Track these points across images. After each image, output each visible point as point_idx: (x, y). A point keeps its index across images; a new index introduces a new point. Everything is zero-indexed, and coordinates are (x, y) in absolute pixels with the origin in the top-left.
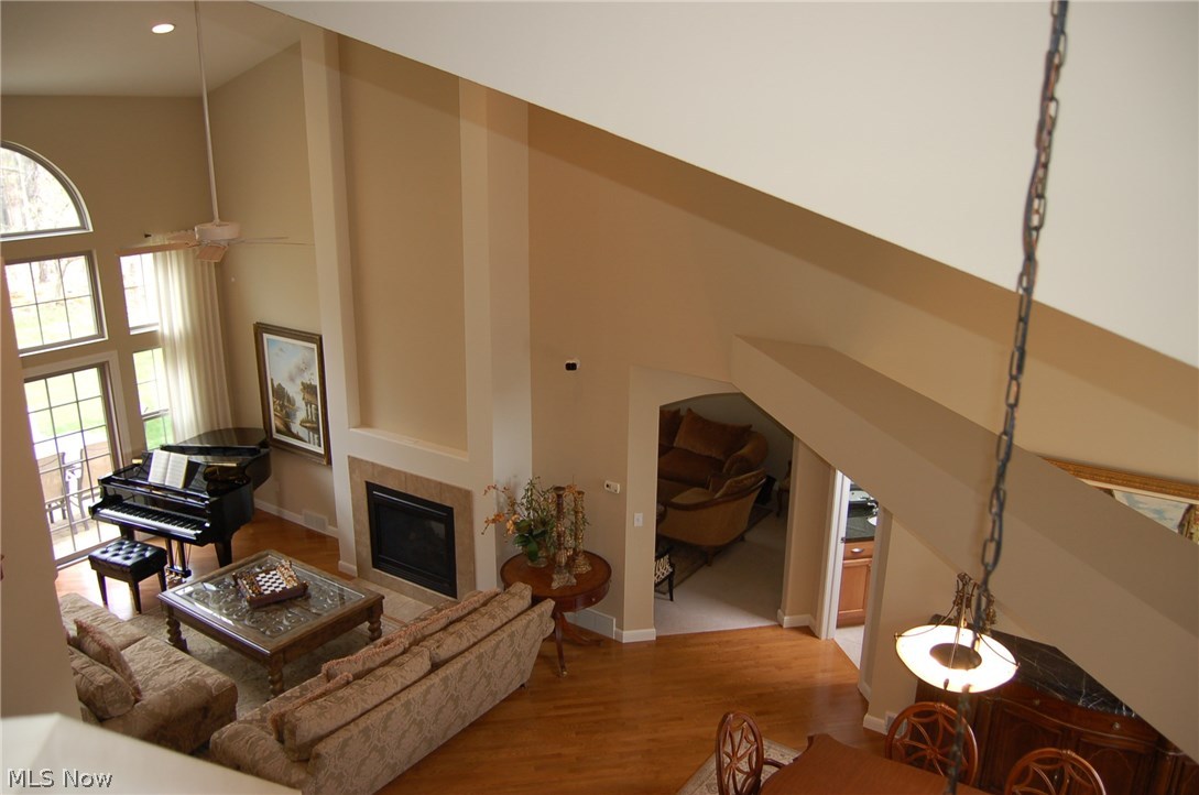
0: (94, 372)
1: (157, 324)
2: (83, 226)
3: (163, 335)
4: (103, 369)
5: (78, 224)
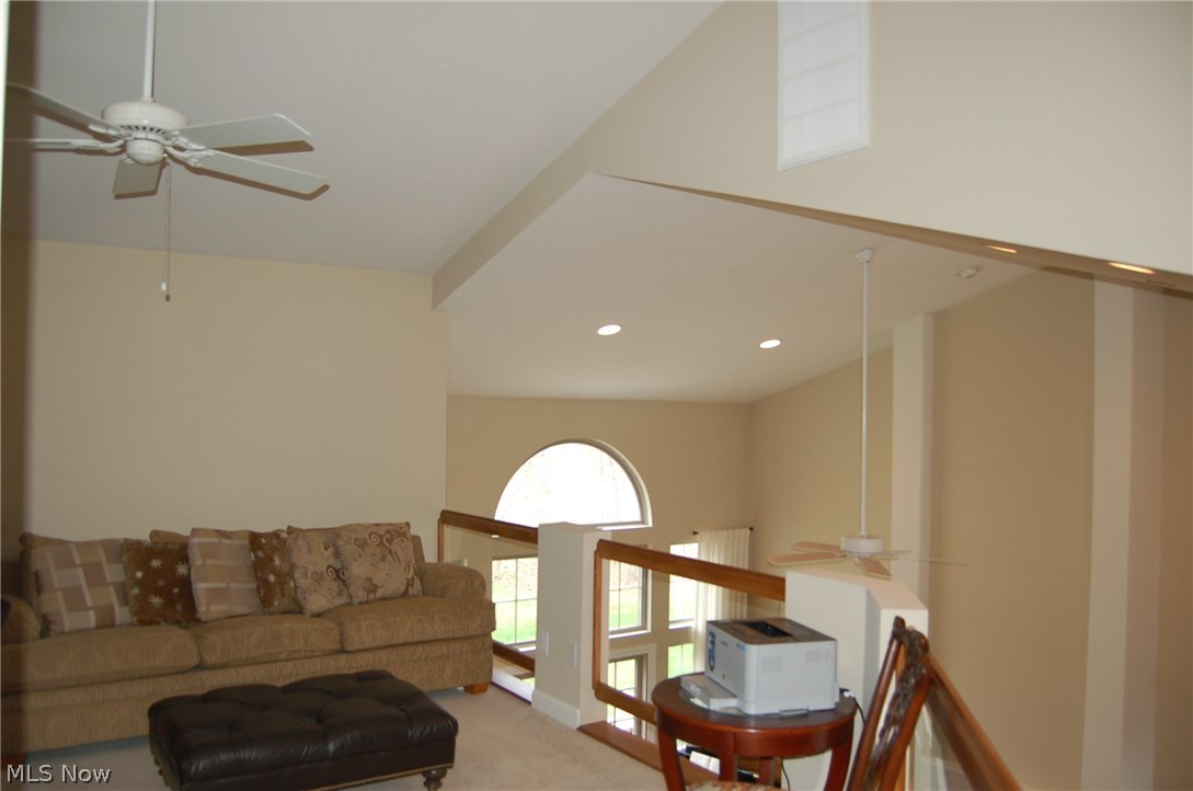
0: (632, 663)
1: (692, 620)
2: (643, 521)
3: (696, 631)
4: (641, 661)
5: (638, 518)
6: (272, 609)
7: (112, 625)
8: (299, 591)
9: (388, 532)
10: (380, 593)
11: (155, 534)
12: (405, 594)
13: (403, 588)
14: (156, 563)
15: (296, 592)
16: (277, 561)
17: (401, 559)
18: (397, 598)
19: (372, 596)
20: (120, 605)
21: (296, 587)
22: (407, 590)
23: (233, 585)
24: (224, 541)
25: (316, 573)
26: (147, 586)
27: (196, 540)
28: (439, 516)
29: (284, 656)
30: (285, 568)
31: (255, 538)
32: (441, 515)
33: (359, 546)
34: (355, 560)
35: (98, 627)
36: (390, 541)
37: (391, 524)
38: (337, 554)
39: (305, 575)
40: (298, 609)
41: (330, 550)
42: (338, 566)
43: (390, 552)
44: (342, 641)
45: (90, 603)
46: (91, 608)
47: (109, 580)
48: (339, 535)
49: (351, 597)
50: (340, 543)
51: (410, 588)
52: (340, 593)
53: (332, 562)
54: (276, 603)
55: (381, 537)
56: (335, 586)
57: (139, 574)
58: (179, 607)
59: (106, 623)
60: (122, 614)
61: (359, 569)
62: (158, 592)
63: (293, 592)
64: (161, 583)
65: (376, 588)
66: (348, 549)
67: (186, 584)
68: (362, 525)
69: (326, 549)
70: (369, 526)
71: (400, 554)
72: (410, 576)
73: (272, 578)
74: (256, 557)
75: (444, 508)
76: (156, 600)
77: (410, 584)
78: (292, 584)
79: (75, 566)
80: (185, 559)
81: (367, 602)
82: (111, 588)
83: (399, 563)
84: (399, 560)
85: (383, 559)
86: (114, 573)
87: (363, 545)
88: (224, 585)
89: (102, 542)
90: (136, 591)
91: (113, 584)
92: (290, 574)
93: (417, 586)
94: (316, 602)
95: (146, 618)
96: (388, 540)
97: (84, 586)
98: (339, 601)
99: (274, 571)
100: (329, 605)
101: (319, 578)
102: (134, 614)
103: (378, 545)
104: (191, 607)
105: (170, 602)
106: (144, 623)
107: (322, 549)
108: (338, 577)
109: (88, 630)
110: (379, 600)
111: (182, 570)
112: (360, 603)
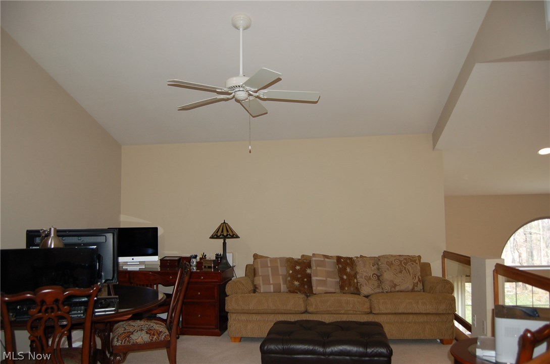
6: (344, 291)
7: (280, 292)
8: (359, 284)
9: (405, 259)
10: (397, 288)
11: (303, 256)
12: (413, 290)
13: (411, 287)
14: (298, 268)
15: (357, 285)
16: (348, 270)
17: (411, 272)
18: (408, 291)
19: (393, 289)
20: (283, 284)
21: (357, 282)
22: (413, 288)
23: (328, 279)
24: (326, 260)
25: (367, 276)
26: (294, 277)
27: (314, 259)
28: (442, 254)
29: (343, 312)
30: (353, 273)
31: (339, 259)
32: (443, 253)
33: (388, 265)
34: (385, 271)
35: (274, 292)
36: (405, 264)
37: (409, 256)
38: (378, 269)
39: (361, 277)
40: (357, 292)
41: (375, 267)
42: (379, 274)
43: (405, 268)
44: (371, 308)
45: (271, 282)
46: (272, 284)
47: (280, 274)
48: (379, 260)
49: (383, 289)
50: (380, 263)
51: (415, 288)
52: (378, 287)
53: (376, 272)
54: (346, 289)
55: (401, 262)
56: (376, 284)
57: (291, 272)
58: (306, 287)
59: (277, 291)
60: (283, 288)
61: (388, 276)
62: (297, 280)
63: (356, 284)
64: (299, 276)
65: (395, 286)
66: (384, 266)
67: (309, 277)
68: (392, 256)
69: (373, 266)
70: (395, 256)
71: (410, 270)
72: (416, 281)
73: (345, 277)
74: (339, 267)
75: (445, 250)
76: (296, 283)
77: (415, 285)
78: (356, 281)
79: (269, 267)
80: (310, 267)
81: (391, 292)
82: (281, 277)
83: (410, 274)
84: (409, 273)
85: (401, 272)
86: (282, 271)
87: (390, 264)
88: (324, 279)
89: (281, 259)
90: (289, 278)
91: (281, 275)
92: (355, 276)
93: (420, 286)
94: (366, 290)
95: (292, 291)
96: (404, 263)
97: (270, 274)
98: (377, 290)
99: (346, 274)
100: (373, 292)
101: (368, 279)
102: (288, 288)
103: (398, 265)
104: (311, 287)
105: (302, 284)
106: (290, 292)
107: (371, 266)
108: (379, 279)
109: (270, 292)
110: (398, 291)
111: (308, 271)
112: (387, 292)
